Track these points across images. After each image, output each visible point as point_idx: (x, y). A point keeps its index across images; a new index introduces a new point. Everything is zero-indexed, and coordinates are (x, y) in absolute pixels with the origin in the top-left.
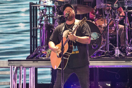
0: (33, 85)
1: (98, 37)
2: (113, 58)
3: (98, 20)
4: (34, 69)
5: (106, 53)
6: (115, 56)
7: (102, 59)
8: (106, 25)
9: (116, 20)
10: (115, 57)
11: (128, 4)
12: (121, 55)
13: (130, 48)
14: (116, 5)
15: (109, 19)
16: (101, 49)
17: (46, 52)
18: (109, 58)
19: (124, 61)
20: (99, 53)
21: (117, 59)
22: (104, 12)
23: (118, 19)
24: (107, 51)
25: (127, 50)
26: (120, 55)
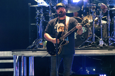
0: (33, 71)
1: (86, 31)
2: (98, 47)
3: (85, 17)
4: (33, 57)
6: (99, 46)
7: (89, 48)
9: (100, 17)
10: (100, 47)
11: (109, 4)
12: (105, 45)
14: (100, 5)
16: (88, 40)
17: (42, 44)
18: (95, 47)
19: (107, 50)
20: (86, 44)
21: (101, 48)
23: (102, 16)
24: (93, 42)
25: (109, 41)
26: (103, 45)
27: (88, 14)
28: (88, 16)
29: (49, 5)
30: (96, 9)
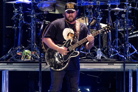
0: (7, 90)
2: (95, 60)
3: (79, 19)
4: (8, 71)
5: (88, 55)
6: (97, 58)
7: (83, 61)
8: (88, 24)
9: (99, 19)
10: (97, 60)
11: (111, 2)
12: (104, 58)
13: (113, 50)
14: (98, 3)
15: (91, 17)
16: (82, 51)
17: (21, 53)
18: (90, 60)
19: (107, 64)
21: (99, 61)
22: (86, 10)
23: (100, 18)
24: (88, 53)
25: (109, 51)
26: (102, 57)
27: (83, 15)
28: (83, 18)
29: (30, 2)
30: (93, 9)
